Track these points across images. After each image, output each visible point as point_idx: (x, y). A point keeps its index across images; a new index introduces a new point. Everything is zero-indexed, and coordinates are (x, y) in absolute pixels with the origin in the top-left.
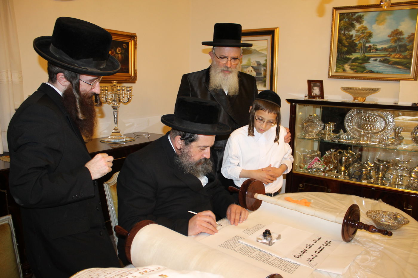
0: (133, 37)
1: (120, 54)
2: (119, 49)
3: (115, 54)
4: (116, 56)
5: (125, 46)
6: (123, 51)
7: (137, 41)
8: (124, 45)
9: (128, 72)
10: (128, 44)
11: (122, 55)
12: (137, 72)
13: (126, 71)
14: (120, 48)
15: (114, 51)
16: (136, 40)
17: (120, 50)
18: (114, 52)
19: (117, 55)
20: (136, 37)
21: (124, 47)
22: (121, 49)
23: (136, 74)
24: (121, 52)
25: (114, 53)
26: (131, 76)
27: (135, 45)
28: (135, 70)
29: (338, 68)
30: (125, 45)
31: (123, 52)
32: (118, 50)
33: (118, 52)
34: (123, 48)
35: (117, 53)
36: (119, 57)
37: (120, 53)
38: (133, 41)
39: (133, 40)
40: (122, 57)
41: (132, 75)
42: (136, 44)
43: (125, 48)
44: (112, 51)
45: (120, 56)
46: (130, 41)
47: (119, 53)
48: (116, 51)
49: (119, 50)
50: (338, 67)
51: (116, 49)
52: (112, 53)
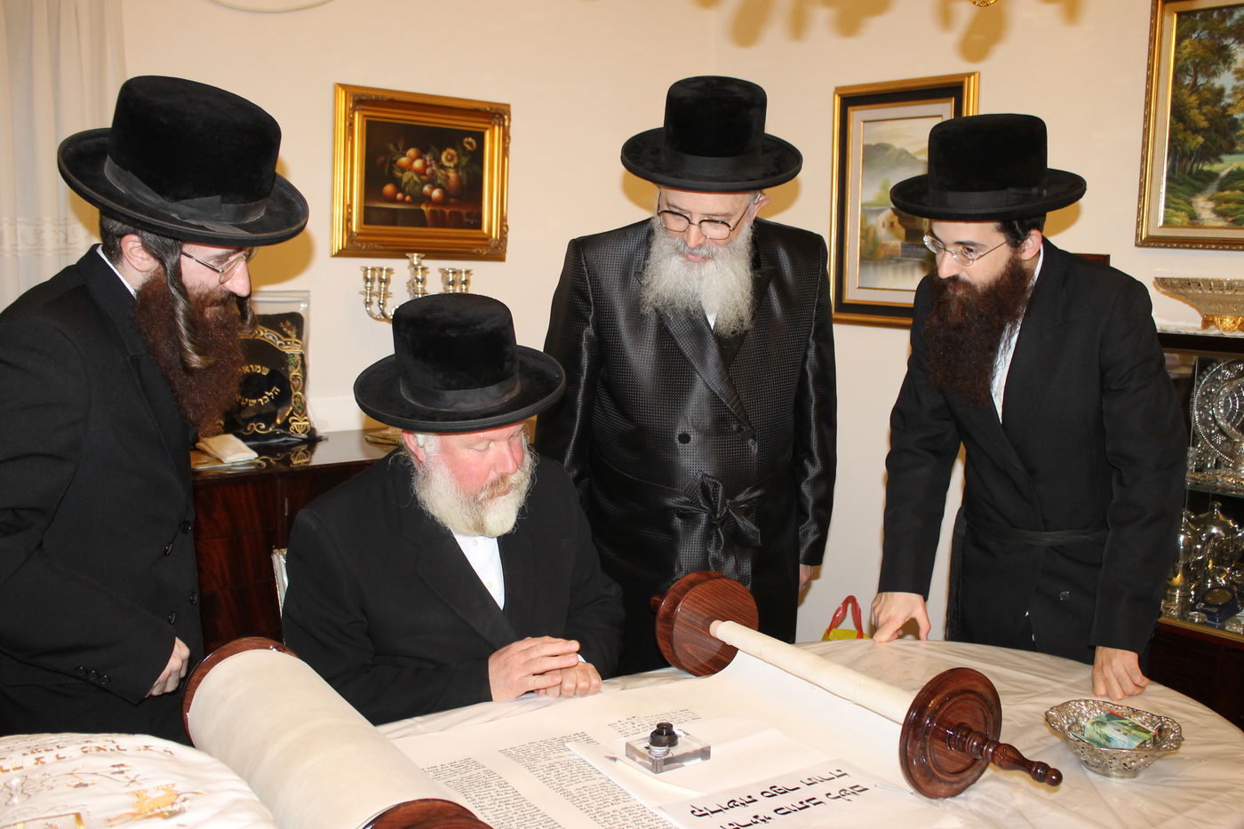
0: (497, 114)
1: (451, 170)
2: (449, 154)
3: (434, 168)
4: (439, 175)
5: (470, 144)
6: (463, 158)
7: (509, 126)
8: (466, 140)
9: (479, 225)
10: (480, 138)
11: (460, 173)
12: (507, 226)
13: (472, 222)
14: (452, 151)
15: (431, 160)
16: (506, 124)
17: (452, 156)
18: (433, 162)
19: (443, 172)
20: (506, 117)
21: (467, 146)
22: (458, 155)
23: (506, 233)
24: (455, 161)
25: (431, 165)
26: (487, 238)
27: (504, 140)
28: (503, 220)
29: (1170, 211)
30: (470, 140)
31: (464, 163)
32: (446, 157)
33: (447, 164)
34: (463, 151)
35: (443, 167)
36: (448, 177)
37: (452, 165)
38: (497, 128)
39: (499, 125)
40: (459, 179)
41: (491, 236)
42: (506, 136)
43: (470, 151)
44: (425, 161)
45: (452, 174)
46: (486, 129)
47: (450, 167)
48: (438, 160)
49: (449, 157)
50: (1172, 205)
51: (441, 154)
52: (425, 166)
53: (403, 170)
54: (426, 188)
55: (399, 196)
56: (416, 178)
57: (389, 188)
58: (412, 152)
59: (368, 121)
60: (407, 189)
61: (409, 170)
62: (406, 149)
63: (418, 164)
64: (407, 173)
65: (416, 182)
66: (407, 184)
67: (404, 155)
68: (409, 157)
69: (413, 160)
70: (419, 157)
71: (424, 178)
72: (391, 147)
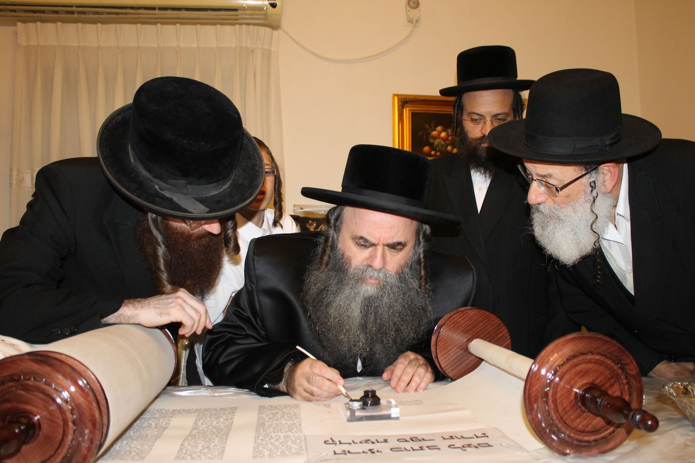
44: (448, 133)
52: (448, 135)
53: (435, 138)
54: (449, 148)
55: (433, 152)
56: (442, 142)
57: (426, 149)
58: (439, 128)
59: (412, 113)
60: (437, 148)
61: (438, 138)
62: (436, 126)
63: (443, 135)
64: (437, 140)
65: (443, 145)
66: (437, 146)
67: (435, 130)
68: (438, 131)
69: (440, 133)
70: (444, 130)
71: (448, 142)
72: (427, 126)
